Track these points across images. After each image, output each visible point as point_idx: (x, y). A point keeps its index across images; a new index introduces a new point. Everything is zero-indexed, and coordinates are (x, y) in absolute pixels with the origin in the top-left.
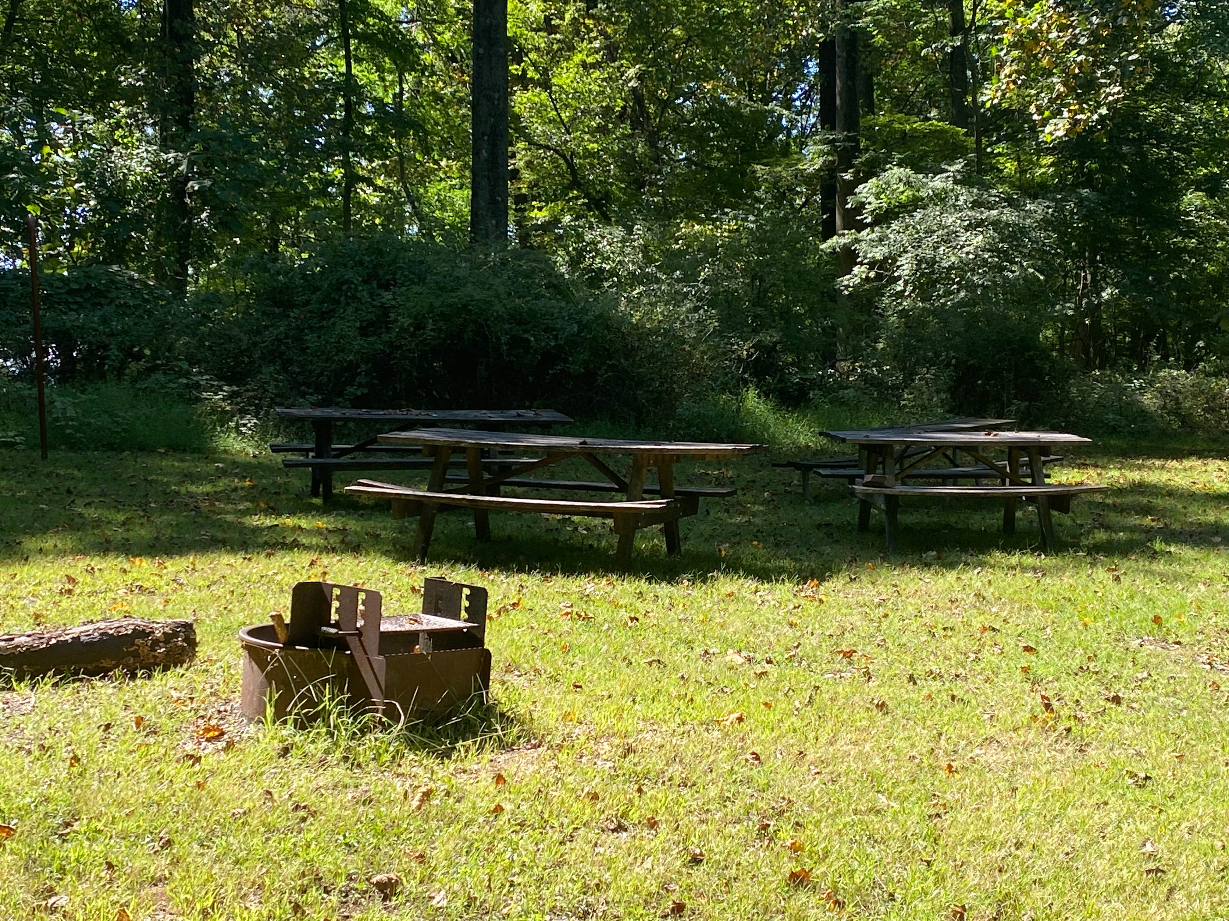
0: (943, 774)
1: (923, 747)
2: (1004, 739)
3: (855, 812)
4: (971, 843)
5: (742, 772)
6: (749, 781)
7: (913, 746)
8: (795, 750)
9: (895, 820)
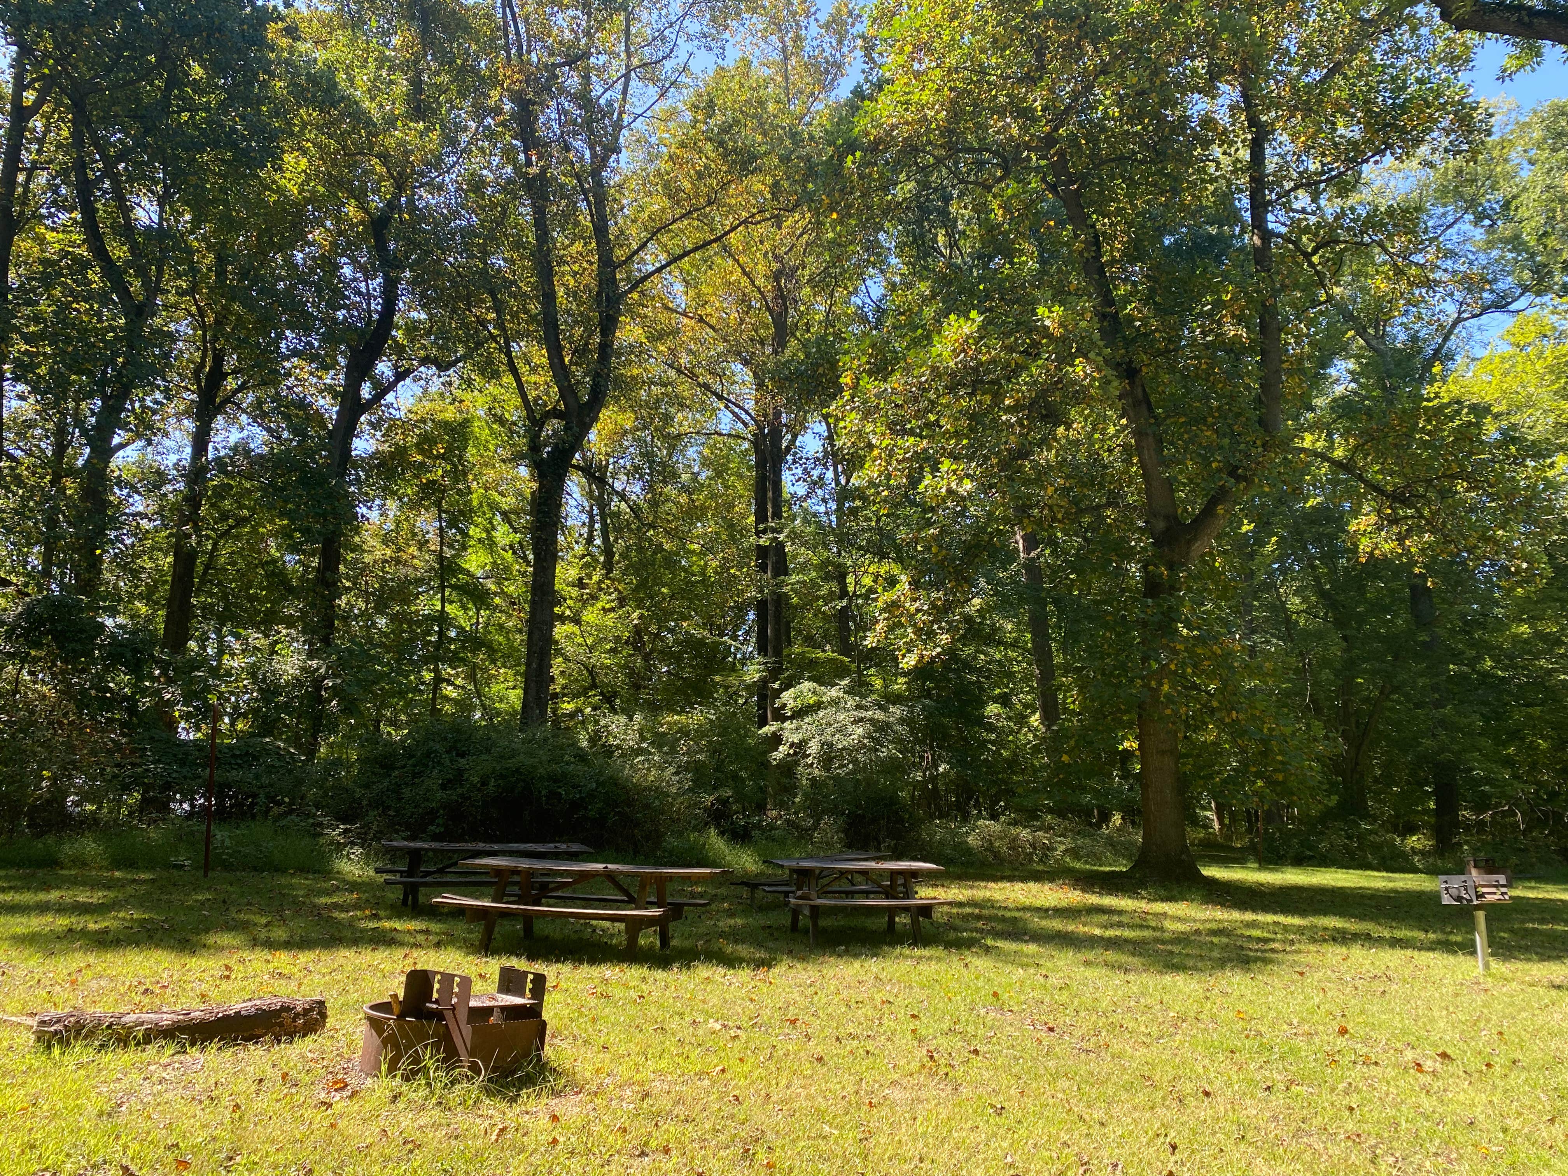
0: (866, 1108)
1: (850, 1089)
2: (904, 1082)
3: (809, 1138)
4: (890, 1159)
5: (727, 1110)
6: (732, 1116)
7: (843, 1088)
8: (763, 1092)
9: (836, 1142)
